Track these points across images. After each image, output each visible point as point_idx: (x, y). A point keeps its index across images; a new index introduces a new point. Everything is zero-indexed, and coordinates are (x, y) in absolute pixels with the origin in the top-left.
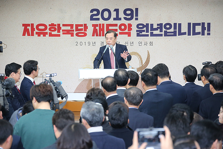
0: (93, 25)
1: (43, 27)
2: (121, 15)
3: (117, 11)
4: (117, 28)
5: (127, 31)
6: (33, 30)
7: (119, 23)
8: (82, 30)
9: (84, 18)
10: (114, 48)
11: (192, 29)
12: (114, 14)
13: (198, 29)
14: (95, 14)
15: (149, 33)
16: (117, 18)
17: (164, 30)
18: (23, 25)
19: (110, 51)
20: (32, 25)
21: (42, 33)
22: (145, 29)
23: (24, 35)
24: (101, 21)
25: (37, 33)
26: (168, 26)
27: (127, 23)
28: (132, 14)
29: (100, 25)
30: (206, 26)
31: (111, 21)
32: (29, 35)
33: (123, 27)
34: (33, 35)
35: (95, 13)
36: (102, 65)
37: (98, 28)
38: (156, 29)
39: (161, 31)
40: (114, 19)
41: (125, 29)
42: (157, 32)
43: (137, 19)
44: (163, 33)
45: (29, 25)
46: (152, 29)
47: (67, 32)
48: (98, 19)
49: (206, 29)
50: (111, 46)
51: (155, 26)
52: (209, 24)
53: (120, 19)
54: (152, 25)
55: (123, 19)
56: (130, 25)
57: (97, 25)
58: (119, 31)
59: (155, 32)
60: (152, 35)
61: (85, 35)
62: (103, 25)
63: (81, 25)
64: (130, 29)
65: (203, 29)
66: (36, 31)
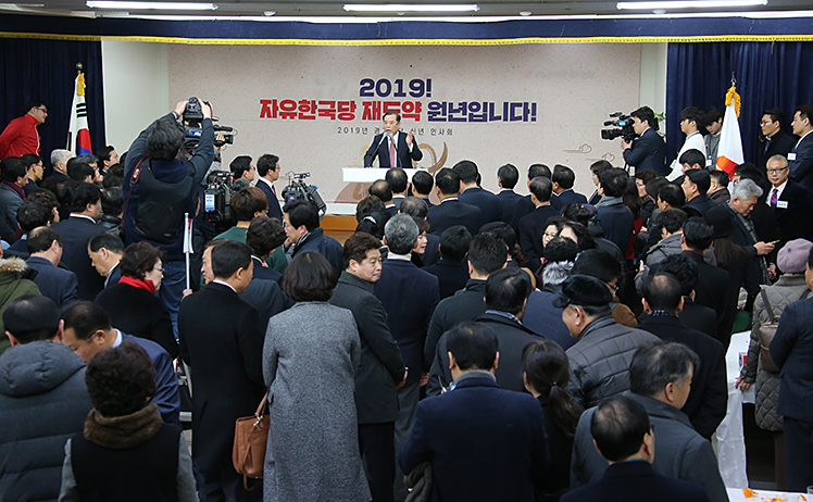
0: (364, 103)
1: (291, 106)
2: (406, 89)
3: (400, 82)
4: (400, 108)
5: (413, 112)
6: (275, 108)
7: (402, 100)
8: (347, 109)
9: (350, 92)
10: (396, 138)
11: (509, 113)
12: (395, 88)
13: (519, 112)
14: (367, 87)
15: (447, 117)
16: (400, 94)
17: (468, 111)
18: (262, 102)
19: (390, 142)
20: (275, 101)
21: (288, 114)
22: (441, 110)
23: (262, 116)
24: (376, 98)
25: (281, 114)
26: (474, 107)
27: (414, 100)
28: (421, 87)
29: (374, 102)
30: (530, 107)
31: (391, 98)
32: (269, 116)
33: (408, 107)
34: (275, 116)
35: (367, 85)
36: (377, 161)
37: (370, 107)
38: (457, 111)
39: (464, 114)
40: (396, 95)
41: (411, 110)
42: (459, 115)
43: (429, 95)
44: (467, 117)
45: (269, 102)
46: (451, 110)
47: (325, 113)
48: (372, 94)
49: (530, 112)
50: (391, 134)
51: (456, 107)
52: (534, 105)
53: (405, 95)
54: (451, 104)
55: (408, 94)
56: (419, 104)
57: (370, 103)
58: (402, 112)
59: (455, 115)
60: (451, 119)
61: (353, 117)
62: (379, 103)
63: (347, 103)
64: (419, 110)
65: (526, 111)
66: (280, 110)
